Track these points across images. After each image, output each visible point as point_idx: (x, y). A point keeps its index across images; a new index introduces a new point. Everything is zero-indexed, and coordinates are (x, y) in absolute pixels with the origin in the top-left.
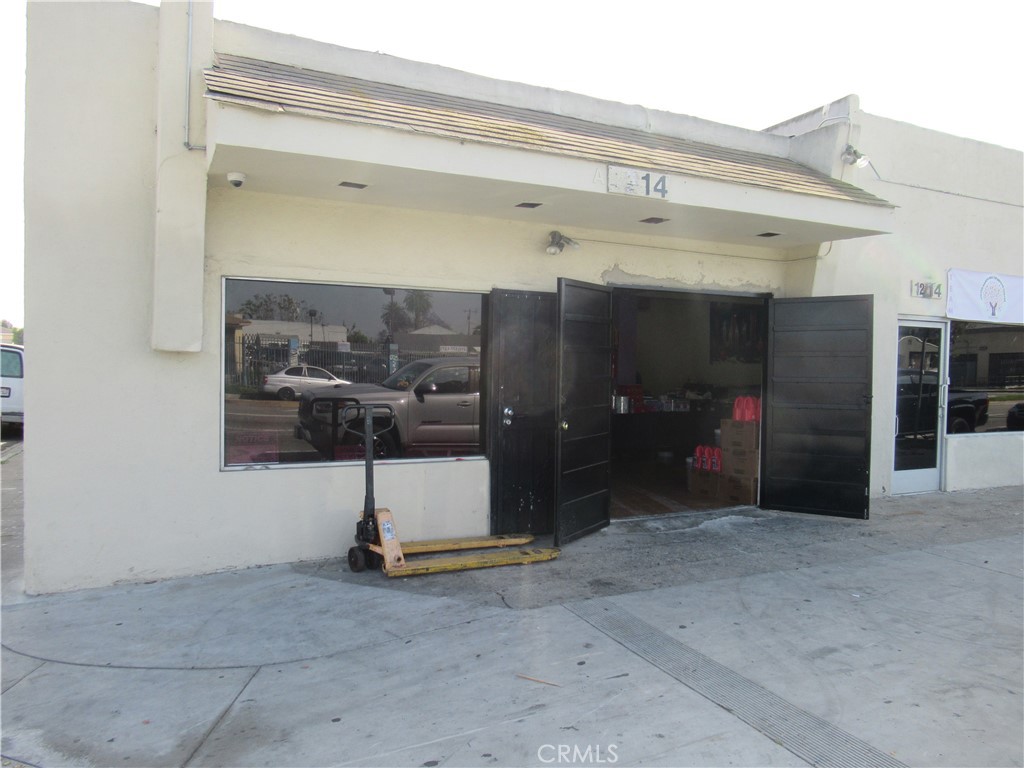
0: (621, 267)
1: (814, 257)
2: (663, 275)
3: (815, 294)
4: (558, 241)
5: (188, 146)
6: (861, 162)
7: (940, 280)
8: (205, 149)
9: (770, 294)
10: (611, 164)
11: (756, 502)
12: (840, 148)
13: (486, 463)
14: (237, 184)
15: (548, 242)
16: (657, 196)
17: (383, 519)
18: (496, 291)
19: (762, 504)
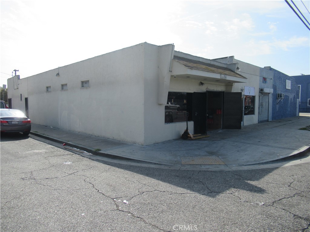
0: (208, 88)
1: (232, 85)
2: (212, 89)
3: (232, 92)
4: (202, 84)
5: (170, 71)
6: (240, 70)
7: (243, 88)
8: (171, 71)
9: (224, 92)
10: (221, 74)
11: (221, 128)
12: (236, 67)
13: (193, 122)
14: (175, 77)
15: (200, 84)
16: (225, 79)
17: (188, 131)
18: (194, 92)
19: (223, 128)
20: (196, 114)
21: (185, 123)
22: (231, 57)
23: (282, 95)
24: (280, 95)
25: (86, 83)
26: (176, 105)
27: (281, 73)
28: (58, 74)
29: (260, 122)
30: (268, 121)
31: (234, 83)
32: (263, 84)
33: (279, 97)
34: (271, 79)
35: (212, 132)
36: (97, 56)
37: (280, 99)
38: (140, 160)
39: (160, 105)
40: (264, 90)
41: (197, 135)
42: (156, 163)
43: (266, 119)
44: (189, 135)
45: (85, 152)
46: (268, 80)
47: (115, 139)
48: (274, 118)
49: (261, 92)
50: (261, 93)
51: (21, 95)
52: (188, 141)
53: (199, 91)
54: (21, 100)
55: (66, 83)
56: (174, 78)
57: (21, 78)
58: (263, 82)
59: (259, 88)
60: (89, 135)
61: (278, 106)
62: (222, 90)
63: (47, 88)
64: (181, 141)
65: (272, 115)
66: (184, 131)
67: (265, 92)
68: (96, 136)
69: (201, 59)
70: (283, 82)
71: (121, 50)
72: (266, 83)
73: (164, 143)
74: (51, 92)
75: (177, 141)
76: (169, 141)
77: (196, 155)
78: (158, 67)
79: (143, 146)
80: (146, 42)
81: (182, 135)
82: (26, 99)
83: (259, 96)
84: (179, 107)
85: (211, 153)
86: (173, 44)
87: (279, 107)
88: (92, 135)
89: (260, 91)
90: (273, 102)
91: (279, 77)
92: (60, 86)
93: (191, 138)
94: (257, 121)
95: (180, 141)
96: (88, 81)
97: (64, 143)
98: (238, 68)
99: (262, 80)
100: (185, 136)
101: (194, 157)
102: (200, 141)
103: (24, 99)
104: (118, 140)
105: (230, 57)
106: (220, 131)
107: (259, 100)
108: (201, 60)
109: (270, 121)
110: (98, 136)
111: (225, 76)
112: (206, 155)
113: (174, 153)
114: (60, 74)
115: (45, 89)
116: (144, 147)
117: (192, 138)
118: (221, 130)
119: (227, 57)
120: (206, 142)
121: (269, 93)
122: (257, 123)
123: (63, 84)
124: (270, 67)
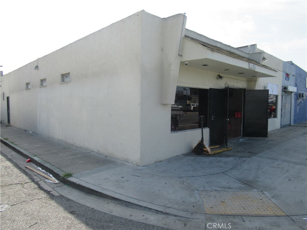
0: (227, 83)
1: (256, 81)
2: (232, 85)
3: (256, 89)
4: (220, 77)
5: (179, 55)
6: (266, 61)
7: (266, 85)
8: (181, 56)
9: (245, 89)
10: (249, 63)
11: (241, 136)
12: (262, 57)
13: (209, 129)
14: (186, 64)
15: (218, 77)
16: (254, 69)
17: (204, 142)
18: (211, 89)
19: (243, 136)
20: (213, 118)
21: (199, 131)
22: (253, 45)
23: (304, 95)
24: (301, 95)
25: (66, 77)
26: (178, 106)
27: (302, 69)
28: (37, 67)
29: (282, 127)
30: (290, 125)
31: (258, 78)
32: (286, 82)
33: (300, 97)
34: (294, 76)
35: (232, 141)
36: (79, 40)
37: (301, 100)
38: (130, 203)
39: (165, 105)
40: (289, 89)
41: (214, 147)
42: (158, 211)
43: (288, 123)
44: (205, 148)
45: (51, 176)
46: (290, 76)
47: (100, 153)
48: (295, 121)
49: (285, 90)
50: (285, 92)
51: (4, 93)
52: (204, 158)
53: (217, 87)
54: (4, 99)
55: (45, 78)
56: (184, 65)
57: (4, 74)
58: (286, 79)
59: (282, 86)
60: (70, 144)
61: (298, 107)
62: (243, 87)
63: (27, 84)
64: (194, 157)
65: (294, 118)
66: (198, 142)
67: (290, 91)
68: (77, 147)
69: (219, 44)
70: (303, 80)
71: (108, 26)
72: (289, 79)
73: (169, 161)
74: (30, 89)
75: (188, 158)
76: (177, 158)
77: (224, 188)
78: (162, 50)
79: (139, 168)
80: (143, 11)
81: (194, 147)
82: (8, 98)
83: (282, 96)
84: (181, 108)
85: (249, 184)
86: (185, 14)
87: (299, 109)
88: (72, 145)
89: (283, 90)
90: (295, 103)
91: (300, 74)
92: (39, 81)
93: (208, 153)
94: (280, 125)
95: (192, 158)
96: (69, 74)
97: (29, 158)
98: (264, 58)
99: (285, 76)
100: (199, 150)
101: (221, 192)
102: (222, 158)
103: (6, 98)
104: (104, 155)
105: (251, 45)
106: (241, 140)
107: (282, 101)
108: (219, 46)
109: (293, 126)
110: (80, 148)
111: (254, 65)
112: (240, 189)
113: (187, 182)
114: (39, 67)
115: (25, 86)
116: (140, 170)
117: (210, 152)
118: (241, 138)
119: (248, 46)
120: (230, 159)
121: (292, 92)
122: (280, 128)
123: (42, 79)
124: (292, 62)
